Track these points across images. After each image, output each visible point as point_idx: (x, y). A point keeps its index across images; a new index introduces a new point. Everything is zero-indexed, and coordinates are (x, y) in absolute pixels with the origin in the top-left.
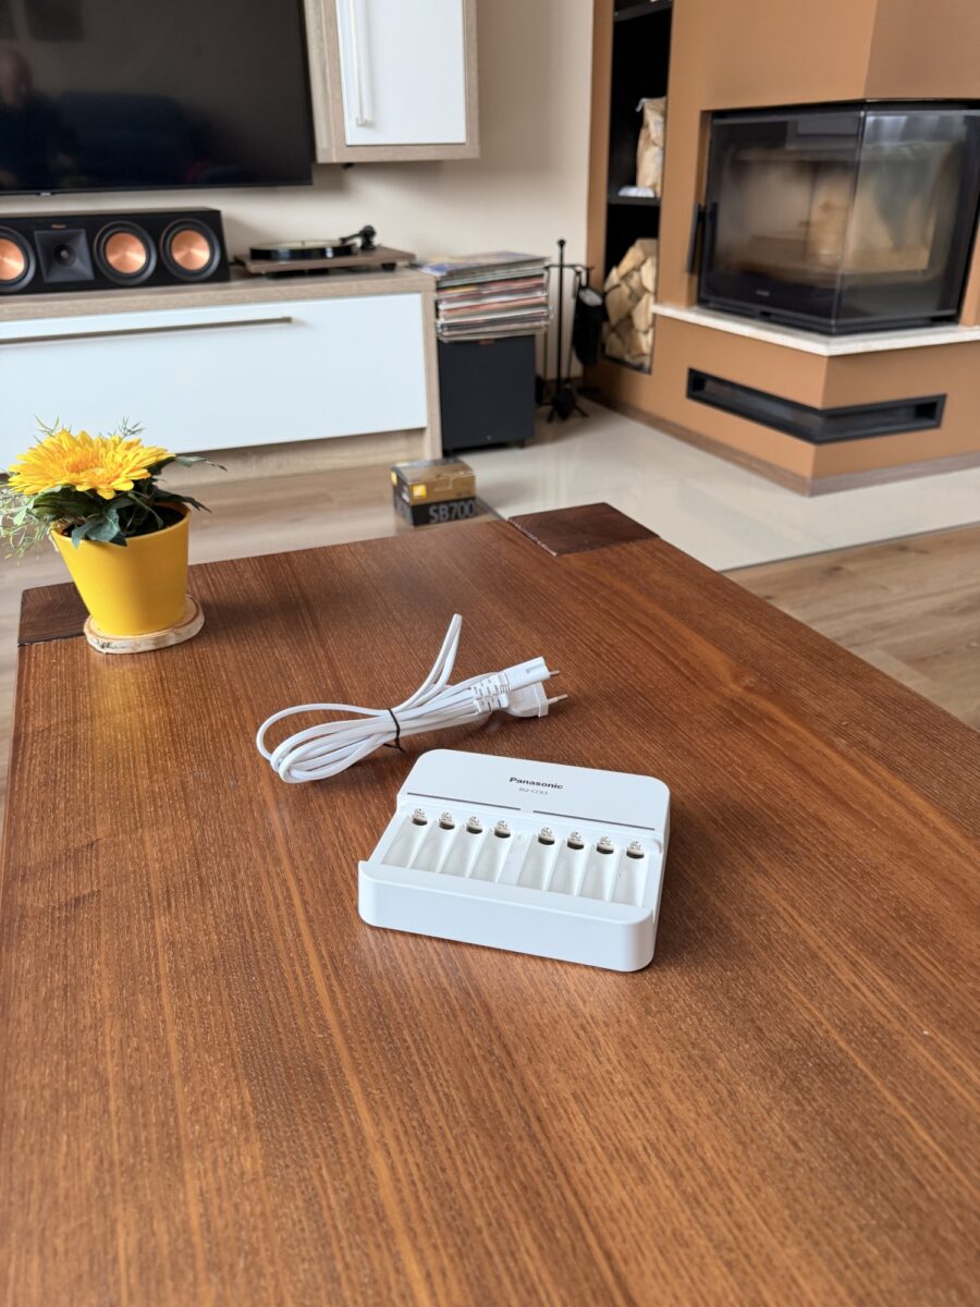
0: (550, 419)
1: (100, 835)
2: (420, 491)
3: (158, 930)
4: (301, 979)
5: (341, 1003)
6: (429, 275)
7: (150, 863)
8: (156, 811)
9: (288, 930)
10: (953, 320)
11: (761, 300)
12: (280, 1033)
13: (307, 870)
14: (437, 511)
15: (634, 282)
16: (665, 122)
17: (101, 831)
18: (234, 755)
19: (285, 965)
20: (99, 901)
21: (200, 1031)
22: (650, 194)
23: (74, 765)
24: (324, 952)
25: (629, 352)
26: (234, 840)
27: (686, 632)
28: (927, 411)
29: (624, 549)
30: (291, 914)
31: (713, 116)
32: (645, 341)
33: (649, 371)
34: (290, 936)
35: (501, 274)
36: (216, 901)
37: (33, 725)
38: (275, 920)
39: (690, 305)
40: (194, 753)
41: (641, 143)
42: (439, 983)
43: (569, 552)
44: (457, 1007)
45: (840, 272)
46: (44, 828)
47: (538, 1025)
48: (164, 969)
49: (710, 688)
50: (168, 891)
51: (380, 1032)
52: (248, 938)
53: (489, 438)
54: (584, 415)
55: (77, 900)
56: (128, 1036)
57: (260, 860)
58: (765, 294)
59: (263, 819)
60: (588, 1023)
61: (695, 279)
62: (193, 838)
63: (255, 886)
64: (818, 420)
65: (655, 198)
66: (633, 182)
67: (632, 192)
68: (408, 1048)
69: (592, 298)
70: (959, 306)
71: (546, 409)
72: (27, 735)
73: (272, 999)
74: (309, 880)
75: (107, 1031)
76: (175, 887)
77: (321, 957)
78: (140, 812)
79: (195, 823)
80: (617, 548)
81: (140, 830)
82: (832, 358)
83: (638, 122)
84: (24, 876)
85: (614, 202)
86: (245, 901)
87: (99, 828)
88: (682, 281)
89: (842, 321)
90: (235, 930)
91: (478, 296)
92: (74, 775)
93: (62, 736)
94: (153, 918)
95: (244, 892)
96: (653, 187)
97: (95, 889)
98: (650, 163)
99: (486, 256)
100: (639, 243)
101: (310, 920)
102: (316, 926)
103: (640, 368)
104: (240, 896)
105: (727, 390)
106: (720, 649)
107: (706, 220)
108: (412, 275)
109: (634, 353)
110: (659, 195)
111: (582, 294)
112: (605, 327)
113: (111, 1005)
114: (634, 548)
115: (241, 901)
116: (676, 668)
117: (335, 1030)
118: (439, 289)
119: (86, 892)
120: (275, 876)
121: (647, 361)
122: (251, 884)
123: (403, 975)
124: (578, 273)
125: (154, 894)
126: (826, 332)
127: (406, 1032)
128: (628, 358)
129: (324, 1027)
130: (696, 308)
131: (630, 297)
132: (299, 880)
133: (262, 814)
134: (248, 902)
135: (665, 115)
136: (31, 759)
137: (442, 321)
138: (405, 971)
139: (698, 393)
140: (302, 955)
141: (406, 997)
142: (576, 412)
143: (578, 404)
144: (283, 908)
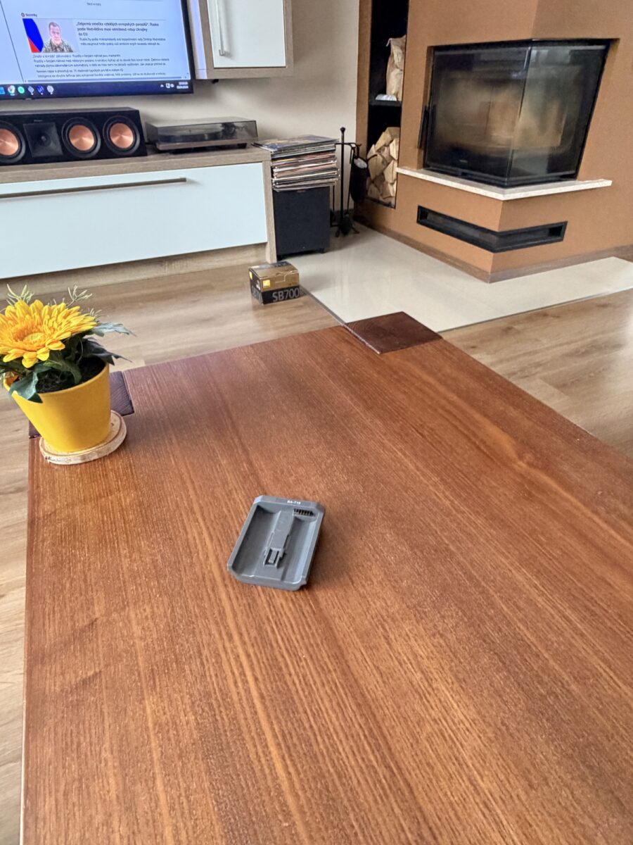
0: (337, 235)
1: (97, 615)
2: (267, 283)
3: (149, 711)
4: (263, 760)
5: (297, 786)
6: (267, 151)
7: (137, 641)
8: (137, 589)
9: (247, 708)
10: (573, 177)
11: (463, 166)
12: (254, 823)
13: (253, 645)
14: (277, 295)
15: (385, 154)
16: (405, 54)
17: (98, 611)
18: (187, 534)
19: (249, 746)
20: (101, 681)
21: (190, 824)
22: (395, 99)
23: (75, 547)
24: (277, 730)
25: (382, 195)
26: (196, 617)
27: (477, 416)
28: (556, 232)
29: (423, 348)
30: (248, 691)
31: (434, 50)
32: (392, 189)
33: (395, 208)
34: (249, 716)
35: (309, 150)
36: (190, 678)
37: (43, 510)
38: (235, 698)
39: (418, 168)
40: (159, 532)
41: (388, 66)
42: (370, 761)
43: (387, 352)
44: (386, 787)
45: (512, 148)
46: (56, 609)
47: (451, 804)
48: (156, 755)
49: (505, 465)
50: (152, 670)
51: (332, 818)
52: (218, 718)
53: (304, 249)
54: (357, 232)
55: (84, 682)
56: (134, 833)
57: (217, 636)
58: (464, 161)
59: (215, 595)
60: (488, 799)
61: (422, 153)
62: (165, 616)
63: (217, 662)
64: (495, 238)
65: (398, 102)
66: (384, 92)
67: (384, 98)
68: (356, 834)
69: (360, 163)
70: (577, 169)
71: (335, 229)
72: (39, 519)
73: (243, 784)
74: (256, 654)
75: (116, 829)
76: (157, 666)
77: (275, 736)
78: (125, 590)
79: (166, 599)
80: (417, 347)
81: (127, 608)
82: (505, 202)
83: (387, 53)
84: (43, 658)
85: (373, 104)
86: (211, 678)
87: (96, 608)
88: (414, 153)
89: (513, 179)
90: (206, 709)
91: (297, 164)
92: (75, 556)
93: (64, 519)
94: (143, 699)
95: (209, 668)
96: (396, 95)
97: (97, 670)
98: (394, 80)
99: (299, 138)
100: (388, 129)
101: (262, 697)
102: (268, 703)
103: (389, 205)
104: (207, 674)
105: (440, 219)
106: (503, 430)
107: (429, 117)
108: (257, 151)
109: (385, 196)
110: (400, 100)
111: (355, 161)
112: (368, 181)
113: (118, 797)
114: (428, 347)
115: (208, 678)
116: (478, 448)
117: (296, 816)
118: (273, 160)
119: (91, 673)
120: (229, 651)
121: (393, 201)
122: (214, 660)
123: (340, 754)
124: (353, 148)
125: (142, 674)
126: (502, 185)
127: (352, 816)
128: (381, 199)
129: (287, 815)
130: (422, 170)
131: (383, 162)
132: (248, 656)
133: (213, 590)
134: (214, 678)
135: (404, 49)
136: (43, 541)
137: (275, 179)
138: (341, 750)
139: (423, 221)
140: (261, 734)
141: (345, 777)
142: (352, 231)
143: (354, 226)
144: (240, 684)
